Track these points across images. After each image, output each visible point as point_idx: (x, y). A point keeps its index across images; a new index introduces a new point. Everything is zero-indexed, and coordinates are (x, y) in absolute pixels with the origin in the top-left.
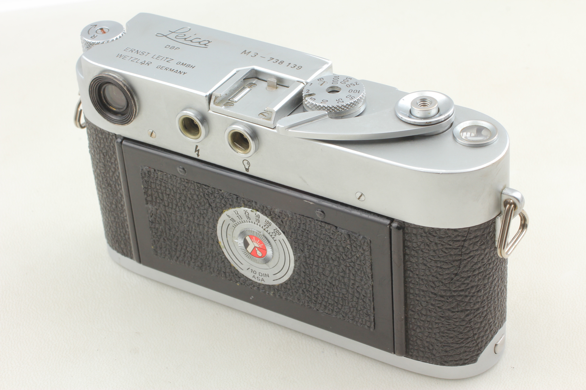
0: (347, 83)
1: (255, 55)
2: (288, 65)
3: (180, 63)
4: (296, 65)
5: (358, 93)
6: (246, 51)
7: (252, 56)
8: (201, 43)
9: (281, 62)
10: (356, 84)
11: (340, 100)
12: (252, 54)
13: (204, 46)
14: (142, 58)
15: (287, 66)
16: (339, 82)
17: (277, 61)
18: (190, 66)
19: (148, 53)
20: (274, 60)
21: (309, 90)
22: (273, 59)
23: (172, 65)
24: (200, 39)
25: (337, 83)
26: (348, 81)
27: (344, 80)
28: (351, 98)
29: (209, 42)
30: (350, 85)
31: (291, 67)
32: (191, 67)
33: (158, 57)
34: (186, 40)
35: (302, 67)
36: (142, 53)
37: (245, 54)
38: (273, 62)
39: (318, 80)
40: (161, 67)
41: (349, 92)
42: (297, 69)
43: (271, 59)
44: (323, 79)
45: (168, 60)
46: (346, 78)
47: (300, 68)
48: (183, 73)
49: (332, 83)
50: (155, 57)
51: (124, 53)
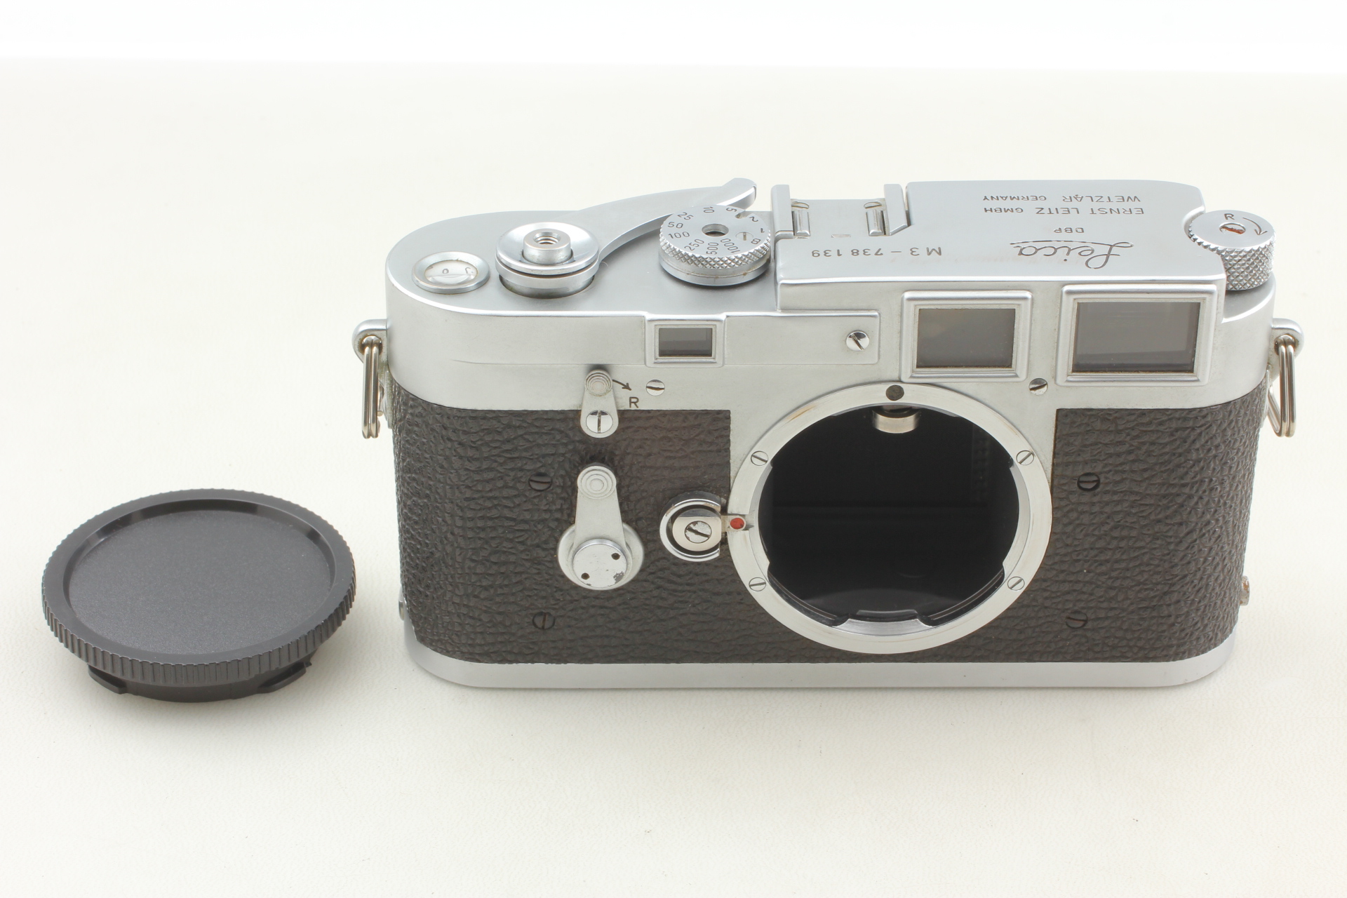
8: (1033, 249)
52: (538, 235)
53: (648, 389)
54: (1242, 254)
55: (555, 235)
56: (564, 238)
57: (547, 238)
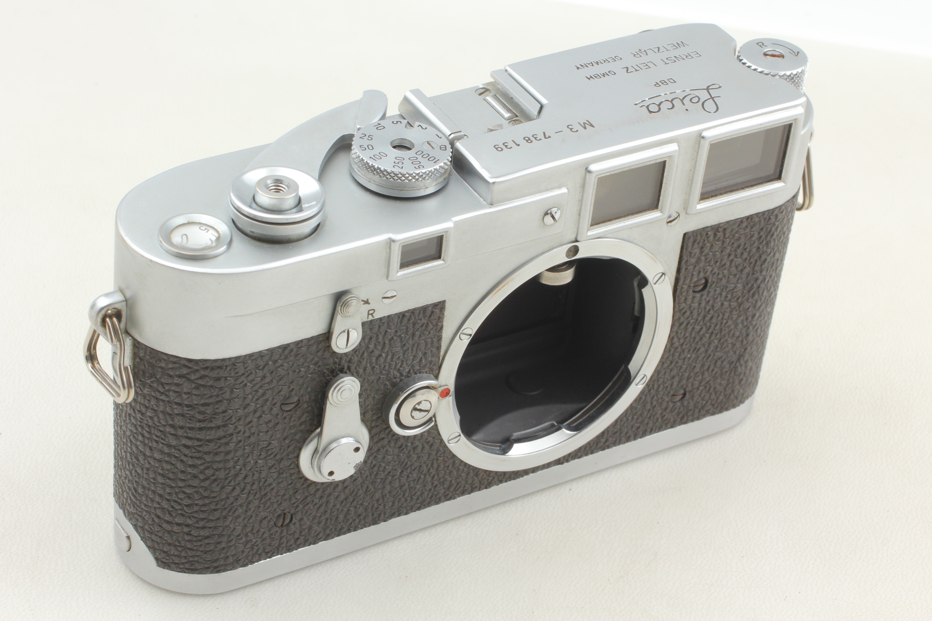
53: (384, 300)
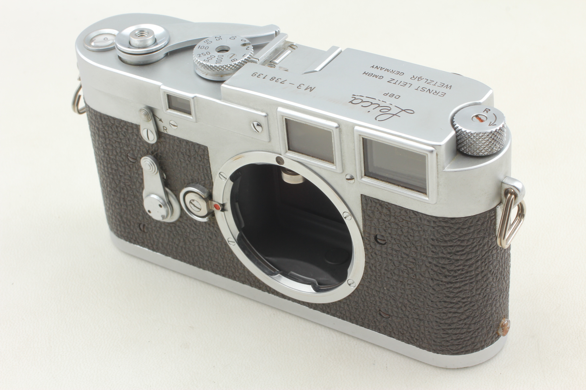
0: (209, 56)
1: (300, 86)
2: (265, 77)
3: (380, 78)
4: (258, 77)
5: (200, 46)
6: (311, 91)
7: (304, 85)
8: (361, 101)
9: (273, 79)
10: (200, 55)
11: (218, 39)
12: (303, 88)
13: (357, 97)
14: (422, 84)
15: (267, 75)
16: (217, 57)
17: (277, 80)
18: (368, 74)
19: (417, 89)
20: (280, 81)
21: (246, 49)
22: (281, 83)
23: (388, 76)
24: (362, 106)
25: (218, 56)
26: (207, 58)
27: (212, 59)
28: (207, 41)
29: (351, 102)
30: (206, 54)
31: (262, 74)
32: (366, 74)
33: (405, 85)
34: (378, 105)
35: (252, 75)
36: (424, 90)
37: (311, 88)
38: (281, 79)
39: (237, 60)
40: (399, 74)
41: (208, 47)
42: (257, 73)
43: (283, 83)
44: (232, 60)
45: (394, 82)
46: (209, 61)
47: (254, 74)
48: (374, 67)
49: (223, 56)
50: (408, 85)
51: (444, 90)
52: (137, 32)
54: (486, 135)
55: (146, 31)
56: (150, 32)
57: (142, 33)
